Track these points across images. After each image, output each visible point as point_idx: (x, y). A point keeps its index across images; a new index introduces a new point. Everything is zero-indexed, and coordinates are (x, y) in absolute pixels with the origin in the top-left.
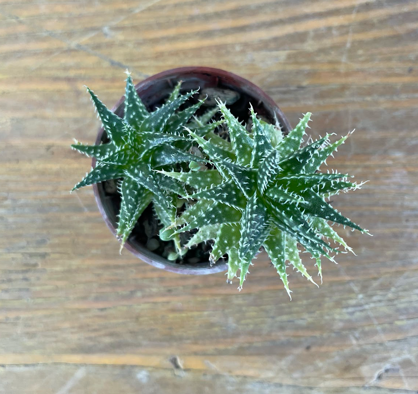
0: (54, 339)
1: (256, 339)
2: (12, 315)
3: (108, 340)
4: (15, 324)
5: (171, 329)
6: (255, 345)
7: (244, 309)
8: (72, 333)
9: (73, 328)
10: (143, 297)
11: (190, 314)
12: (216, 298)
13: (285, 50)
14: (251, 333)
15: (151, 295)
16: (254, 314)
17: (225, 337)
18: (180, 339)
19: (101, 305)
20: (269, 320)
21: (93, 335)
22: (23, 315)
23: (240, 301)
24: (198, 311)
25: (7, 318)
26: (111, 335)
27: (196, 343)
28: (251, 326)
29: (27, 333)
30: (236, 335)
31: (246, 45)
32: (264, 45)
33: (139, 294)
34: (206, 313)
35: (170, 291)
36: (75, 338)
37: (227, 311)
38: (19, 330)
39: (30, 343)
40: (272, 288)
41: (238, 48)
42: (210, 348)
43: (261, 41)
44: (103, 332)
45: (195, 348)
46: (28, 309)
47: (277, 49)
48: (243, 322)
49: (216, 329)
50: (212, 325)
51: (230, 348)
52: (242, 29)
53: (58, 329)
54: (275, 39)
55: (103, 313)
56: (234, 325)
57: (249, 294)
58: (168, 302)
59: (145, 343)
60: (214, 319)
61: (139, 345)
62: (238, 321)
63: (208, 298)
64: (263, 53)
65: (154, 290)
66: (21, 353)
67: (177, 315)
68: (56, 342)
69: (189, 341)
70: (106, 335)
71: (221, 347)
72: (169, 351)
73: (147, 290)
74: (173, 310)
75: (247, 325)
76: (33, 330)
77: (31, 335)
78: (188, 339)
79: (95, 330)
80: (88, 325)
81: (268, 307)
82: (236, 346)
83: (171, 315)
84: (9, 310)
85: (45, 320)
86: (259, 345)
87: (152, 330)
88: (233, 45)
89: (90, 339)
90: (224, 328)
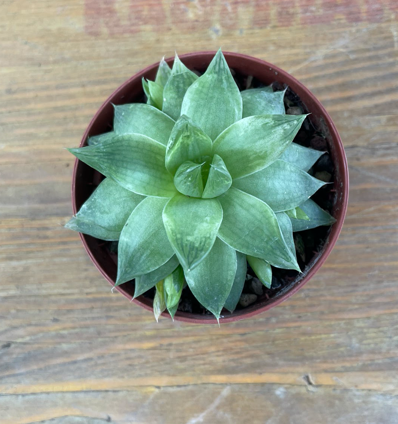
0: (202, 362)
1: (376, 356)
2: (166, 342)
3: (248, 361)
4: (168, 350)
5: (302, 350)
6: (376, 361)
7: (365, 330)
8: (218, 356)
9: (218, 351)
10: (277, 322)
11: (318, 337)
12: (340, 322)
13: (384, 114)
14: (373, 352)
15: (284, 321)
16: (374, 335)
17: (351, 356)
18: (312, 358)
19: (241, 331)
20: (387, 340)
21: (235, 357)
22: (175, 341)
23: (361, 324)
24: (325, 334)
25: (161, 345)
26: (252, 356)
27: (325, 362)
28: (372, 346)
29: (179, 357)
30: (360, 353)
31: (352, 111)
32: (368, 112)
33: (274, 320)
34: (332, 335)
35: (300, 317)
36: (220, 360)
37: (350, 333)
38: (172, 355)
39: (181, 366)
40: (387, 312)
41: (346, 114)
42: (338, 366)
43: (365, 108)
44: (244, 355)
45: (325, 366)
46: (179, 336)
47: (378, 114)
48: (365, 342)
49: (342, 349)
50: (338, 345)
51: (355, 365)
52: (349, 99)
53: (206, 353)
54: (376, 106)
55: (244, 337)
56: (357, 345)
57: (369, 318)
58: (299, 327)
59: (281, 363)
60: (340, 340)
61: (276, 365)
62: (361, 341)
63: (333, 323)
64: (367, 118)
65: (287, 317)
66: (174, 375)
67: (307, 337)
68: (204, 364)
69: (318, 361)
70: (246, 357)
71: (348, 365)
72: (301, 370)
73: (281, 317)
74: (304, 334)
75: (369, 344)
76: (184, 354)
77: (183, 359)
78: (318, 358)
79: (237, 353)
80: (231, 349)
81: (385, 329)
82: (360, 364)
83: (303, 338)
84: (162, 337)
85: (194, 345)
86: (380, 361)
87: (286, 351)
88: (342, 112)
89: (233, 360)
90: (348, 348)
